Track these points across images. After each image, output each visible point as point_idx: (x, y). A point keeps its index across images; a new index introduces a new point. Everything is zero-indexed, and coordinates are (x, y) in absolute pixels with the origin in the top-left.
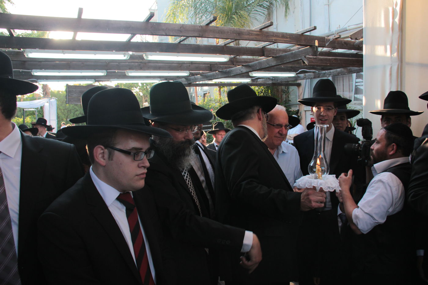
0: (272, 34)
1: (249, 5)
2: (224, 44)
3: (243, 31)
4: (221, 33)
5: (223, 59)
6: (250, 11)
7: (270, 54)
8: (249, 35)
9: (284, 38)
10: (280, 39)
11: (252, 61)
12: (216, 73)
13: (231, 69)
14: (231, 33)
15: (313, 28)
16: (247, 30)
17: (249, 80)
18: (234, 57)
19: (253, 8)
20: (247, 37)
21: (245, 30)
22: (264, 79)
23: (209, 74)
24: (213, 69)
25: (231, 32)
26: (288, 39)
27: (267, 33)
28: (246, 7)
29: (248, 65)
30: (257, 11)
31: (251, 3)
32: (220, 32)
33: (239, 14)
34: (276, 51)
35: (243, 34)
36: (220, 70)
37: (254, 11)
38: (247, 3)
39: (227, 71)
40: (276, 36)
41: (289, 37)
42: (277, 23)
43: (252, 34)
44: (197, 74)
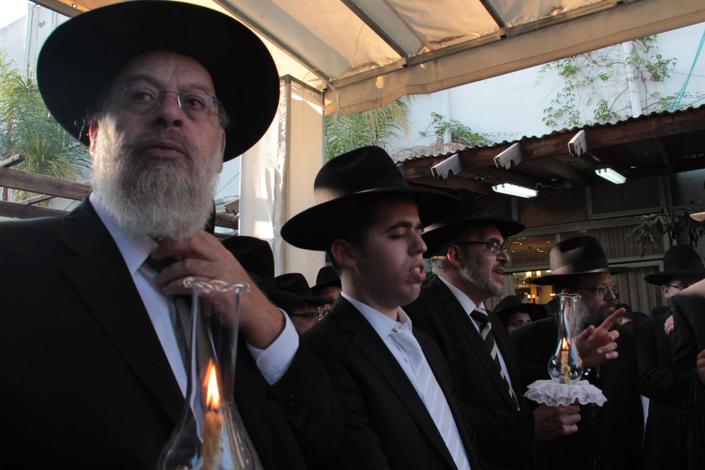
1: (70, 149)
2: (28, 203)
3: (65, 183)
4: (29, 182)
6: (71, 158)
8: (75, 191)
14: (45, 185)
16: (72, 183)
19: (77, 155)
20: (71, 193)
21: (69, 182)
25: (46, 183)
28: (65, 151)
30: (83, 160)
31: (74, 146)
32: (27, 181)
33: (59, 160)
35: (65, 188)
37: (79, 159)
38: (67, 145)
43: (79, 191)
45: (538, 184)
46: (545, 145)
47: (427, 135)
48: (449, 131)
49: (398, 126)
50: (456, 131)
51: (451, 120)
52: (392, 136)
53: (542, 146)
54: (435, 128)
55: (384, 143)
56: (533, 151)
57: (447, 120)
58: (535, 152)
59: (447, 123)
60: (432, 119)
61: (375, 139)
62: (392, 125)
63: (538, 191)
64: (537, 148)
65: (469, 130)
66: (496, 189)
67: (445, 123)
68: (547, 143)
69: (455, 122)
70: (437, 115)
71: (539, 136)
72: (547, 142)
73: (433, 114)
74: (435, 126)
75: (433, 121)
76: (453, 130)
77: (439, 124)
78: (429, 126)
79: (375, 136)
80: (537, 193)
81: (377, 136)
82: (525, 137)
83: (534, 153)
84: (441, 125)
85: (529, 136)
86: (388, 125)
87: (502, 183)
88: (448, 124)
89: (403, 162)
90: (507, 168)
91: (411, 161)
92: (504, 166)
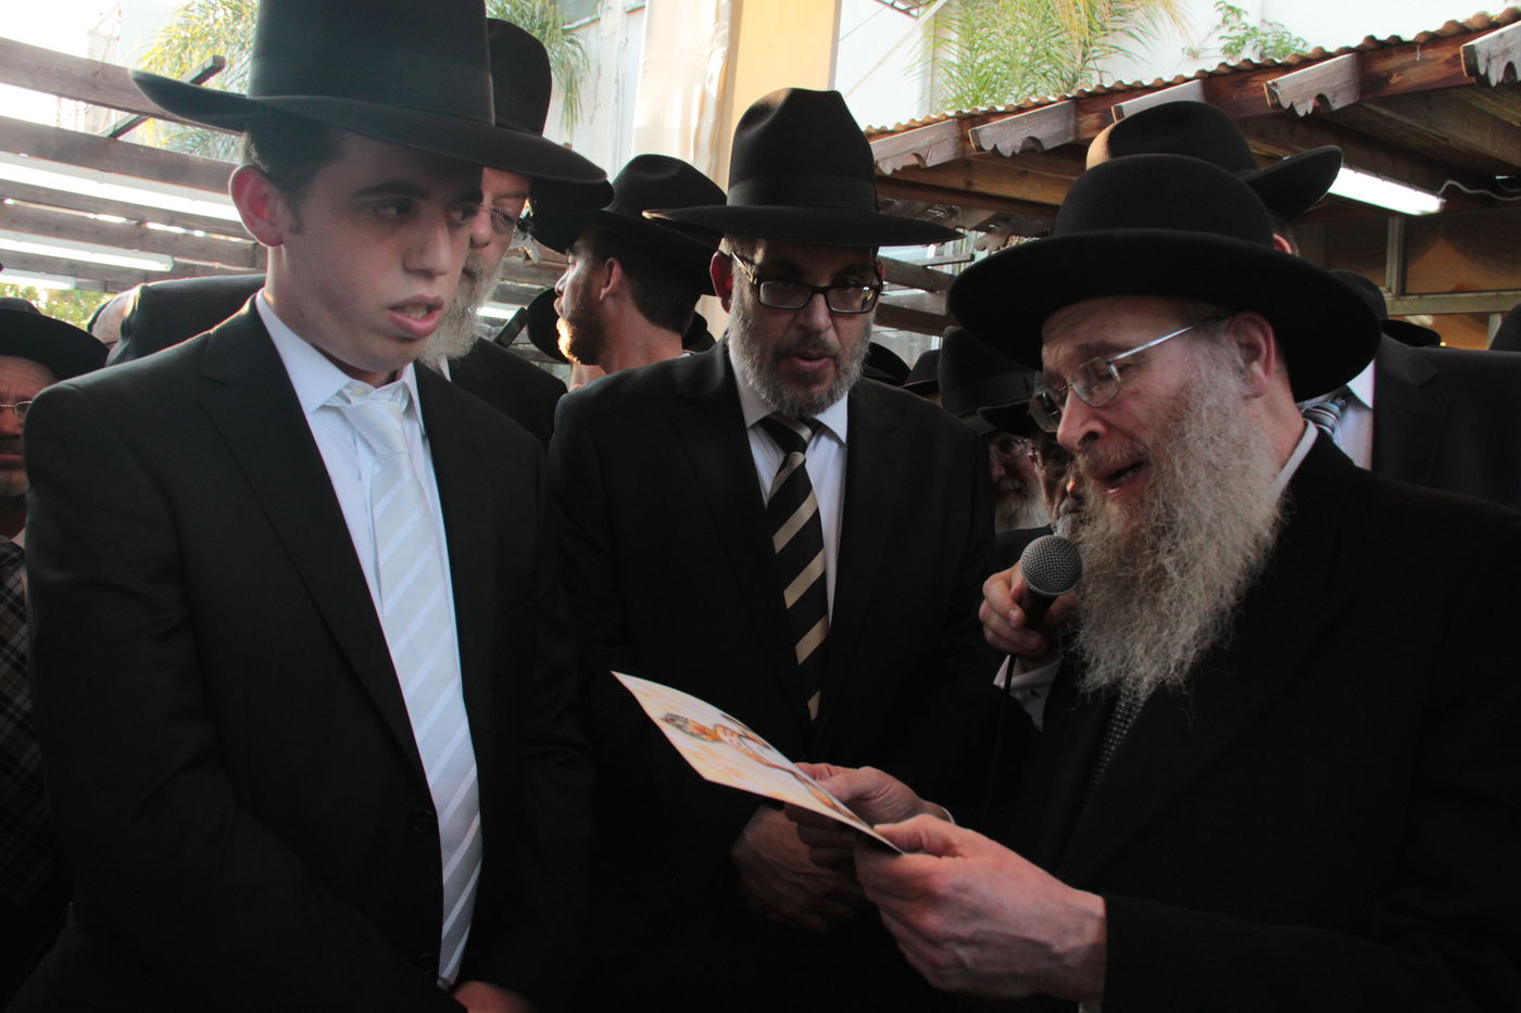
45: (1450, 182)
46: (1424, 61)
47: (1202, 55)
48: (1254, 48)
49: (1136, 33)
50: (1271, 47)
51: (1263, 21)
52: (1118, 58)
53: (1415, 64)
54: (1221, 38)
55: (1100, 72)
56: (1390, 76)
57: (1252, 20)
58: (1395, 80)
59: (1250, 26)
60: (1218, 18)
61: (1079, 62)
62: (1122, 30)
63: (1445, 201)
64: (1401, 69)
65: (1304, 45)
67: (1245, 28)
68: (1430, 57)
69: (1270, 25)
70: (1230, 8)
71: (1408, 35)
72: (1431, 54)
73: (1221, 5)
74: (1221, 35)
75: (1220, 23)
76: (1263, 43)
77: (1231, 29)
78: (1210, 35)
79: (1079, 57)
80: (1442, 204)
81: (1084, 55)
82: (1371, 39)
83: (1392, 81)
84: (1234, 33)
85: (1382, 36)
86: (1114, 30)
88: (1254, 29)
89: (1073, 98)
90: (1301, 113)
91: (1092, 95)
92: (1292, 106)
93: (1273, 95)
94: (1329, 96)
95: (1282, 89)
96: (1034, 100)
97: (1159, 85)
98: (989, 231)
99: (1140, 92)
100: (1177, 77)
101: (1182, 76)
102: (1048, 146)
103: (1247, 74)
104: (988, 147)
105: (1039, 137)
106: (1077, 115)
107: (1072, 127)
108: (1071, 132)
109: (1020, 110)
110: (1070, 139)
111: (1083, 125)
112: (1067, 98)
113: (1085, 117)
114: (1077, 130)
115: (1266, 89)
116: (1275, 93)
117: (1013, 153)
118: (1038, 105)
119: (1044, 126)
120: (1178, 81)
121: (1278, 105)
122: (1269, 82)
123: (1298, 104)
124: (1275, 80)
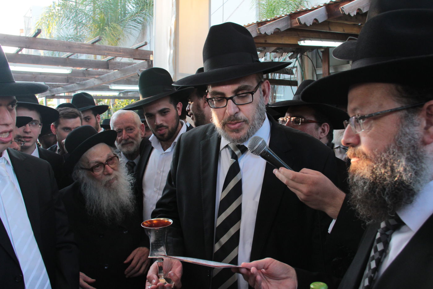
0: (105, 48)
3: (73, 44)
5: (66, 71)
6: (124, 25)
7: (115, 67)
8: (81, 48)
9: (118, 52)
10: (113, 53)
11: (101, 73)
12: (74, 85)
13: (86, 81)
15: (144, 44)
17: (117, 93)
18: (87, 69)
19: (127, 23)
20: (78, 50)
22: (133, 93)
23: (69, 86)
24: (70, 81)
25: (61, 44)
26: (121, 53)
27: (99, 46)
29: (99, 77)
30: (131, 25)
33: (111, 26)
34: (121, 64)
35: (74, 47)
36: (78, 83)
37: (129, 25)
39: (83, 83)
40: (109, 50)
41: (122, 51)
42: (150, 38)
44: (58, 86)
66: (300, 43)
87: (304, 40)
89: (289, 15)
90: (352, 15)
91: (295, 13)
92: (349, 14)
93: (343, 11)
94: (361, 9)
95: (345, 9)
96: (278, 16)
97: (313, 9)
98: (277, 52)
99: (308, 11)
100: (318, 6)
101: (319, 6)
102: (282, 30)
103: (338, 3)
104: (263, 33)
105: (279, 28)
106: (291, 20)
107: (290, 24)
108: (289, 25)
109: (274, 19)
110: (289, 27)
111: (293, 23)
112: (287, 15)
113: (293, 20)
114: (291, 24)
115: (340, 9)
116: (343, 10)
117: (271, 34)
118: (279, 18)
119: (280, 24)
120: (319, 7)
121: (344, 14)
122: (341, 7)
123: (351, 12)
124: (343, 6)
